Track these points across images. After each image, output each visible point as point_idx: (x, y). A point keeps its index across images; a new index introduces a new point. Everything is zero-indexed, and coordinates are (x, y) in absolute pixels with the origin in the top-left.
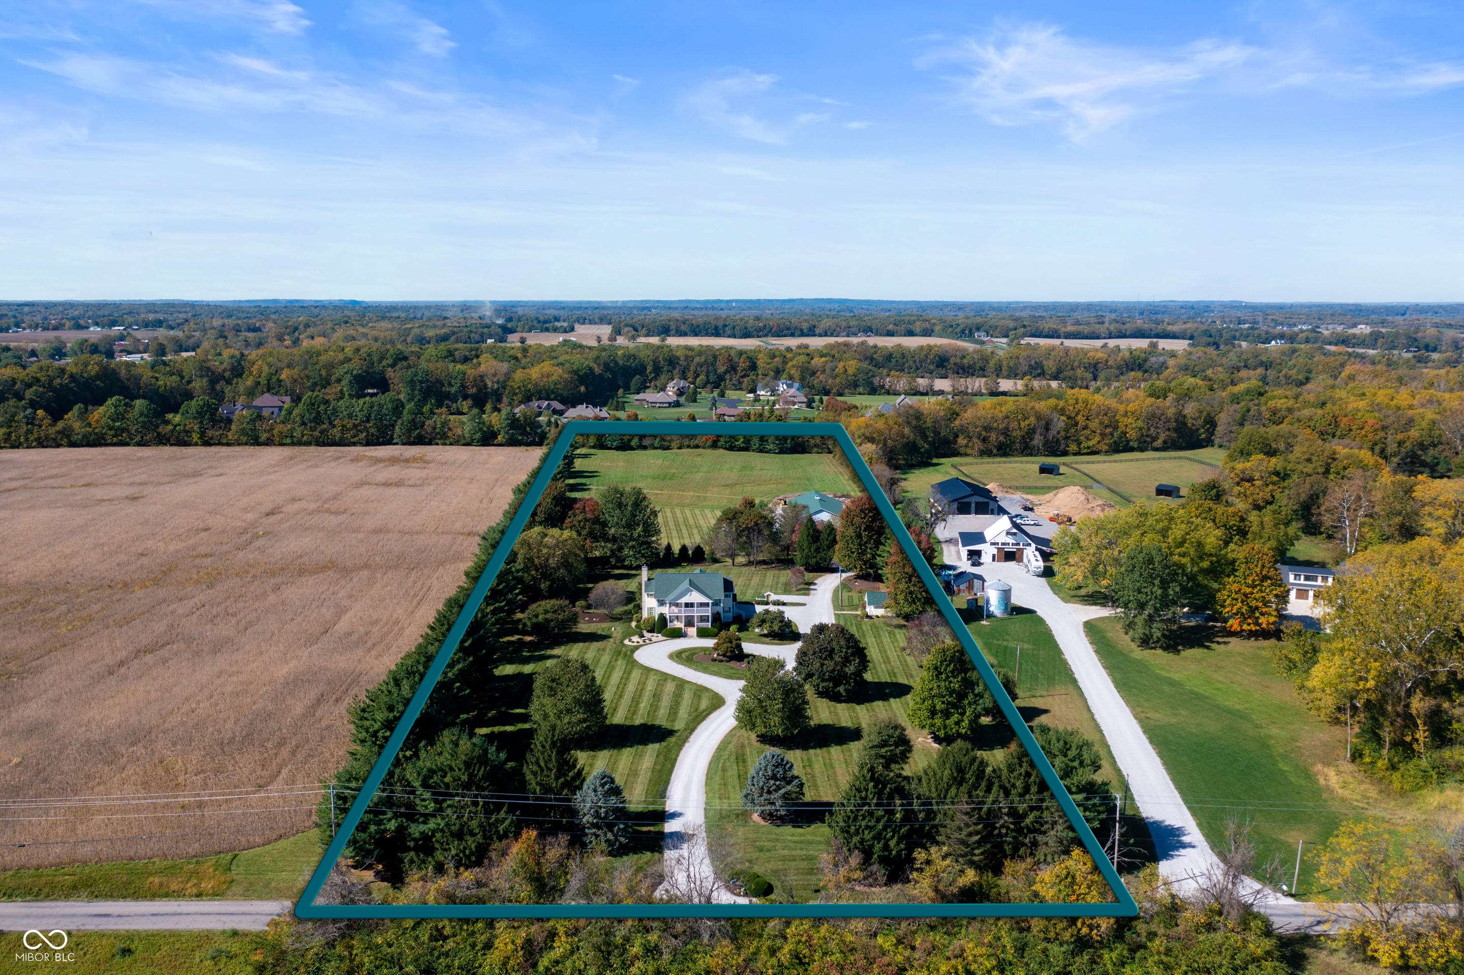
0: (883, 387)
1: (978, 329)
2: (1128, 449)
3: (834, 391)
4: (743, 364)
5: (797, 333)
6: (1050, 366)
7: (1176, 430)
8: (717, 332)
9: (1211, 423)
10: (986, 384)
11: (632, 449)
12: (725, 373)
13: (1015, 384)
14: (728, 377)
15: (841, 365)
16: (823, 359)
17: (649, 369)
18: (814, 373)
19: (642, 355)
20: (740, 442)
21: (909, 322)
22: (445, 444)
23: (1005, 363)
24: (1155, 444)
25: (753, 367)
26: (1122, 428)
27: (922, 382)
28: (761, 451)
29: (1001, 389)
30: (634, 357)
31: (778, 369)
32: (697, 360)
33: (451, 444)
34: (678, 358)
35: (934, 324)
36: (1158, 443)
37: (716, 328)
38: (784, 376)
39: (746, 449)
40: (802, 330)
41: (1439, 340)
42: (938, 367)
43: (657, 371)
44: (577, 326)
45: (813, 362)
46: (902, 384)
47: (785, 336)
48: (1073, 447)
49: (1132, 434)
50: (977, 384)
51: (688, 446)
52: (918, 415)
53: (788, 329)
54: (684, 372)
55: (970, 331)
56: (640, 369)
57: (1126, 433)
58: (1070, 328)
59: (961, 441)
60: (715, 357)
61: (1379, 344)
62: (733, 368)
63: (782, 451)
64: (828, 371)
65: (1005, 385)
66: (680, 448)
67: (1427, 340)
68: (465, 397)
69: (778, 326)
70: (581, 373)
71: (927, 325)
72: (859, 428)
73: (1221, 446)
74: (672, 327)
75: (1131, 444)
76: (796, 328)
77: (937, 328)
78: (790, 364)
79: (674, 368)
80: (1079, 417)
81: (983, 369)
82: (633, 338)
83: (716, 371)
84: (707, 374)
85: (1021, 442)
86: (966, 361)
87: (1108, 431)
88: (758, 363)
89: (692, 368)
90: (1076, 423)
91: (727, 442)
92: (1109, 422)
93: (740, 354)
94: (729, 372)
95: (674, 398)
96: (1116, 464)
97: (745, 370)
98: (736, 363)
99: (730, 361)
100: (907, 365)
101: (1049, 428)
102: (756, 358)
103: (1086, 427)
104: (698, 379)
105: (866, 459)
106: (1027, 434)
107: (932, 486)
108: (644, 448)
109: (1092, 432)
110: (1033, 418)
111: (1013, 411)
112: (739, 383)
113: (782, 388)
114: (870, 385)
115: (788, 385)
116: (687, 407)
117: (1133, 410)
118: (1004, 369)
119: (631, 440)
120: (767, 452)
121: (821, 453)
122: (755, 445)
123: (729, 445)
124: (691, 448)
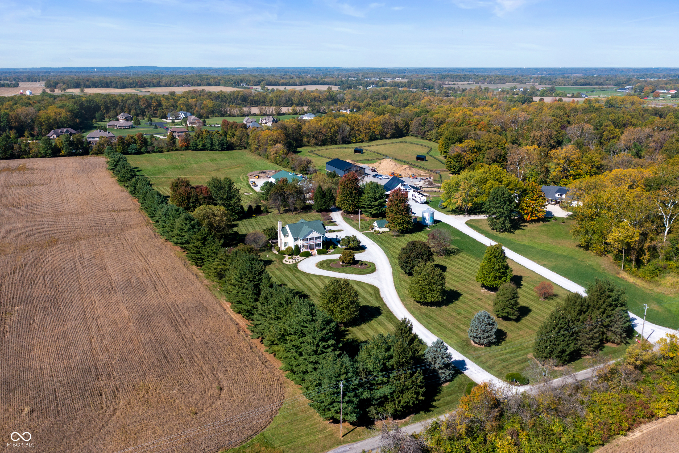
0: (227, 113)
1: (242, 82)
2: (376, 139)
3: (205, 116)
5: (151, 85)
6: (295, 99)
7: (395, 129)
8: (107, 85)
9: (407, 125)
10: (275, 109)
11: (142, 153)
12: (145, 108)
13: (288, 109)
14: (146, 110)
15: (204, 102)
16: (194, 100)
17: (102, 107)
18: (192, 107)
20: (200, 147)
21: (207, 79)
22: (29, 158)
24: (387, 136)
25: (160, 104)
26: (372, 129)
27: (245, 109)
29: (282, 112)
31: (173, 105)
33: (32, 157)
35: (220, 80)
36: (388, 136)
37: (107, 83)
38: (178, 109)
40: (153, 84)
41: (434, 84)
42: (243, 101)
43: (107, 109)
44: (20, 84)
45: (190, 101)
46: (236, 111)
47: (145, 87)
48: (354, 140)
49: (377, 132)
50: (271, 110)
51: (172, 150)
53: (146, 83)
55: (238, 83)
56: (97, 108)
57: (374, 132)
58: (283, 81)
59: (305, 139)
60: (138, 100)
61: (411, 87)
62: (149, 106)
63: (223, 150)
64: (198, 106)
65: (284, 110)
66: (168, 151)
67: (429, 84)
68: (11, 128)
69: (141, 82)
71: (216, 80)
72: (268, 136)
73: (412, 136)
74: (82, 83)
75: (377, 136)
76: (150, 83)
77: (222, 82)
79: (117, 107)
80: (354, 125)
81: (264, 102)
82: (64, 89)
83: (140, 107)
84: (136, 109)
85: (331, 138)
86: (256, 98)
87: (367, 131)
88: (162, 102)
89: (127, 106)
90: (353, 128)
91: (193, 147)
92: (367, 127)
93: (152, 98)
94: (147, 108)
95: (131, 123)
96: (378, 146)
97: (155, 106)
98: (150, 103)
99: (147, 102)
100: (227, 101)
101: (343, 131)
102: (160, 100)
103: (358, 130)
104: (131, 112)
105: (281, 151)
106: (334, 134)
107: (326, 163)
108: (148, 152)
109: (361, 132)
110: (336, 127)
111: (327, 124)
112: (154, 113)
113: (182, 115)
114: (220, 112)
115: (184, 114)
116: (139, 128)
117: (377, 121)
118: (274, 102)
119: (141, 149)
120: (215, 151)
121: (241, 149)
122: (209, 148)
123: (195, 149)
124: (174, 151)
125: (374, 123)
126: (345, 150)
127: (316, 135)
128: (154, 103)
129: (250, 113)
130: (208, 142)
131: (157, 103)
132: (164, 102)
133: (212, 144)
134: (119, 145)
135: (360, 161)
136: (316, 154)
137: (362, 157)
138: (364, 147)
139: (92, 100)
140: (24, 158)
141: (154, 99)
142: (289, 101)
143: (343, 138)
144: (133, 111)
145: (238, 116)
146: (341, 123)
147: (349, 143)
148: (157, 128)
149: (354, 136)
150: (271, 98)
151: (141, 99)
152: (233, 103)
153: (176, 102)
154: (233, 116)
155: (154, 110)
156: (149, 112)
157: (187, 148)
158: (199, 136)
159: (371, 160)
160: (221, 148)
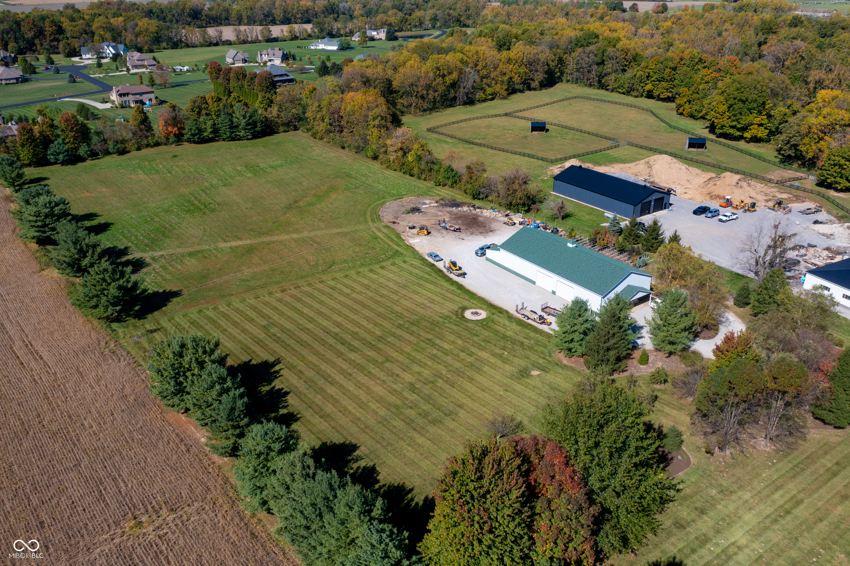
0: (181, 41)
9: (561, 63)
10: (262, 32)
11: (82, 159)
13: (282, 31)
20: (208, 133)
23: (244, 14)
26: (508, 74)
27: (212, 34)
28: (233, 139)
29: (273, 37)
39: (216, 139)
42: (194, 19)
48: (481, 95)
49: (516, 79)
51: (148, 146)
60: (18, 23)
62: (40, 33)
64: (129, 30)
65: (275, 31)
66: (139, 149)
75: (517, 86)
81: (227, 19)
83: (23, 36)
84: (16, 40)
86: (214, 13)
88: (64, 26)
91: (193, 135)
93: (43, 18)
94: (38, 37)
95: (16, 71)
97: (52, 33)
98: (41, 28)
99: (35, 26)
100: (167, 19)
101: (468, 82)
102: (60, 21)
104: (10, 47)
107: (555, 179)
108: (94, 155)
110: (455, 74)
112: (51, 47)
113: (110, 51)
114: (170, 39)
115: (112, 47)
116: (37, 80)
117: (516, 57)
118: (245, 17)
119: (76, 149)
120: (239, 140)
121: (288, 131)
122: (226, 134)
123: (198, 138)
124: (152, 147)
125: (509, 61)
128: (49, 29)
129: (221, 40)
130: (222, 121)
131: (54, 28)
132: (66, 24)
133: (232, 126)
134: (23, 145)
141: (47, 20)
142: (268, 16)
144: (12, 45)
145: (202, 46)
148: (75, 82)
149: (481, 89)
150: (238, 11)
151: (23, 20)
152: (177, 21)
153: (89, 25)
154: (193, 47)
155: (52, 41)
156: (42, 45)
157: (179, 138)
158: (201, 109)
160: (252, 133)
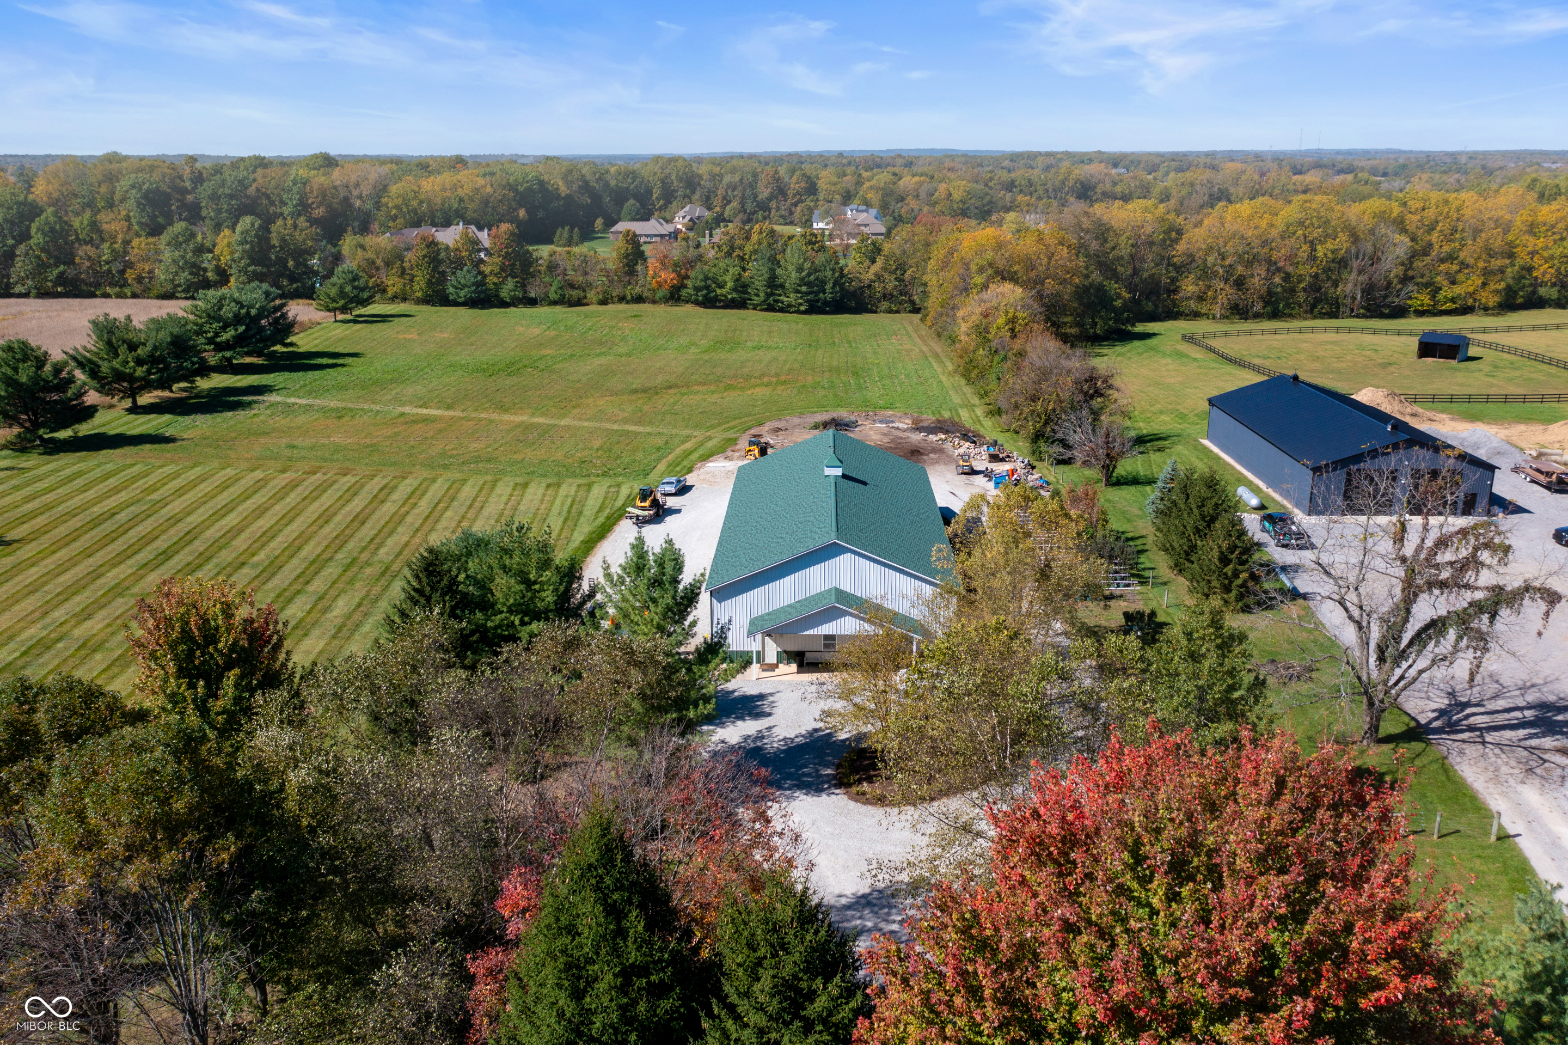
4: (794, 184)
12: (770, 199)
14: (773, 204)
15: (943, 187)
16: (916, 179)
17: (656, 193)
18: (902, 199)
19: (645, 173)
20: (727, 291)
22: (120, 296)
25: (812, 189)
26: (1522, 258)
28: (771, 309)
30: (634, 174)
31: (848, 192)
32: (727, 179)
34: (700, 177)
38: (857, 201)
39: (740, 304)
43: (667, 194)
45: (901, 183)
48: (1422, 299)
49: (1545, 271)
51: (622, 299)
52: (1103, 232)
54: (708, 198)
57: (1530, 269)
59: (1189, 287)
60: (753, 175)
62: (781, 191)
63: (814, 309)
64: (922, 195)
66: (604, 302)
70: (521, 189)
72: (980, 251)
75: (1542, 291)
78: (867, 184)
79: (693, 192)
80: (1434, 237)
83: (755, 196)
85: (1315, 287)
87: (1497, 263)
88: (818, 183)
89: (720, 192)
90: (1426, 251)
91: (697, 289)
92: (1498, 244)
93: (791, 169)
94: (776, 197)
96: (1554, 334)
97: (798, 193)
98: (786, 183)
99: (777, 180)
101: (1374, 259)
103: (1451, 258)
105: (1001, 321)
106: (1327, 270)
107: (1211, 402)
109: (1464, 265)
110: (1343, 237)
111: (1301, 223)
117: (1552, 219)
119: (500, 286)
120: (781, 310)
121: (898, 312)
122: (757, 295)
123: (705, 296)
124: (628, 302)
125: (1532, 229)
126: (1368, 338)
127: (1240, 269)
130: (756, 272)
132: (822, 181)
133: (773, 284)
135: (1452, 399)
136: (1211, 350)
137: (1460, 377)
138: (1472, 331)
139: (633, 172)
140: (106, 296)
141: (797, 172)
143: (1368, 290)
146: (1368, 221)
147: (1400, 312)
149: (1427, 285)
157: (674, 296)
158: (732, 248)
159: (1524, 399)
160: (807, 301)
